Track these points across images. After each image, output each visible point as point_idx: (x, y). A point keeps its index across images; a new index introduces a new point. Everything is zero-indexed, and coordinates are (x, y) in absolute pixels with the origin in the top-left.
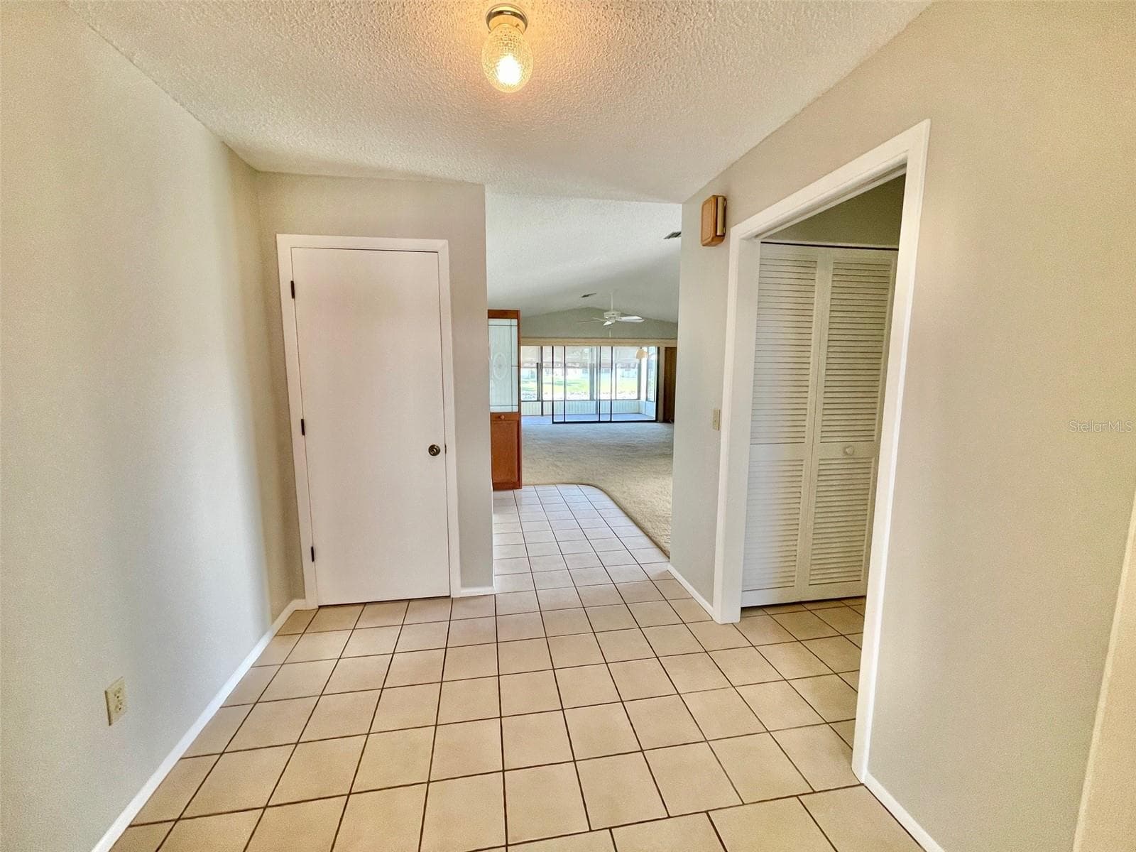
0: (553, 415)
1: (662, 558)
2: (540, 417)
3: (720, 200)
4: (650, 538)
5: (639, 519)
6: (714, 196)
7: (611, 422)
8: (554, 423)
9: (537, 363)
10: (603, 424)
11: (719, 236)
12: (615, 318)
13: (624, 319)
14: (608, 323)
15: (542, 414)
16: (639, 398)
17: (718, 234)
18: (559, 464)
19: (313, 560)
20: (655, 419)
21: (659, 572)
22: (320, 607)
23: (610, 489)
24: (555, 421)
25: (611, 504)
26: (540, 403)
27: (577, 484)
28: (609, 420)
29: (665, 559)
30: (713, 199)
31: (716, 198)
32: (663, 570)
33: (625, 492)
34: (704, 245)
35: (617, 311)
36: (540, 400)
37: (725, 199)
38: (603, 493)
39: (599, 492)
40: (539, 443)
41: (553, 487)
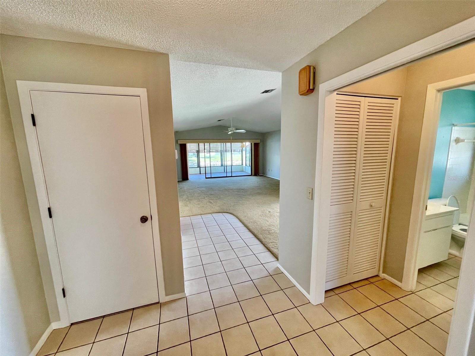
0: (206, 173)
1: (273, 259)
2: (199, 175)
3: (312, 68)
4: (264, 245)
5: (256, 233)
6: (308, 66)
7: (232, 176)
8: (206, 178)
9: (197, 150)
10: (228, 178)
11: (311, 89)
12: (233, 131)
13: (237, 131)
14: (230, 133)
15: (200, 173)
16: (242, 165)
17: (311, 88)
18: (211, 201)
19: (64, 296)
20: (251, 174)
21: (273, 268)
22: (72, 324)
23: (239, 215)
24: (206, 177)
25: (241, 225)
26: (199, 168)
27: (222, 213)
28: (231, 176)
29: (274, 259)
30: (308, 68)
31: (310, 67)
32: (275, 267)
33: (246, 216)
34: (300, 95)
35: (234, 127)
36: (199, 166)
37: (314, 68)
38: (235, 217)
39: (233, 217)
40: (201, 189)
41: (210, 216)
